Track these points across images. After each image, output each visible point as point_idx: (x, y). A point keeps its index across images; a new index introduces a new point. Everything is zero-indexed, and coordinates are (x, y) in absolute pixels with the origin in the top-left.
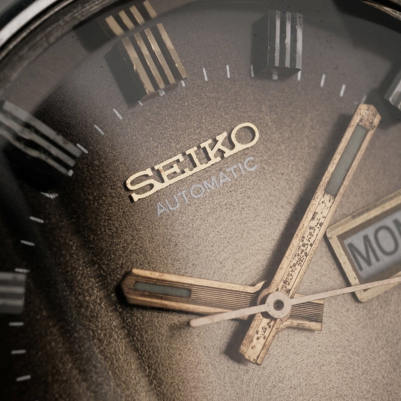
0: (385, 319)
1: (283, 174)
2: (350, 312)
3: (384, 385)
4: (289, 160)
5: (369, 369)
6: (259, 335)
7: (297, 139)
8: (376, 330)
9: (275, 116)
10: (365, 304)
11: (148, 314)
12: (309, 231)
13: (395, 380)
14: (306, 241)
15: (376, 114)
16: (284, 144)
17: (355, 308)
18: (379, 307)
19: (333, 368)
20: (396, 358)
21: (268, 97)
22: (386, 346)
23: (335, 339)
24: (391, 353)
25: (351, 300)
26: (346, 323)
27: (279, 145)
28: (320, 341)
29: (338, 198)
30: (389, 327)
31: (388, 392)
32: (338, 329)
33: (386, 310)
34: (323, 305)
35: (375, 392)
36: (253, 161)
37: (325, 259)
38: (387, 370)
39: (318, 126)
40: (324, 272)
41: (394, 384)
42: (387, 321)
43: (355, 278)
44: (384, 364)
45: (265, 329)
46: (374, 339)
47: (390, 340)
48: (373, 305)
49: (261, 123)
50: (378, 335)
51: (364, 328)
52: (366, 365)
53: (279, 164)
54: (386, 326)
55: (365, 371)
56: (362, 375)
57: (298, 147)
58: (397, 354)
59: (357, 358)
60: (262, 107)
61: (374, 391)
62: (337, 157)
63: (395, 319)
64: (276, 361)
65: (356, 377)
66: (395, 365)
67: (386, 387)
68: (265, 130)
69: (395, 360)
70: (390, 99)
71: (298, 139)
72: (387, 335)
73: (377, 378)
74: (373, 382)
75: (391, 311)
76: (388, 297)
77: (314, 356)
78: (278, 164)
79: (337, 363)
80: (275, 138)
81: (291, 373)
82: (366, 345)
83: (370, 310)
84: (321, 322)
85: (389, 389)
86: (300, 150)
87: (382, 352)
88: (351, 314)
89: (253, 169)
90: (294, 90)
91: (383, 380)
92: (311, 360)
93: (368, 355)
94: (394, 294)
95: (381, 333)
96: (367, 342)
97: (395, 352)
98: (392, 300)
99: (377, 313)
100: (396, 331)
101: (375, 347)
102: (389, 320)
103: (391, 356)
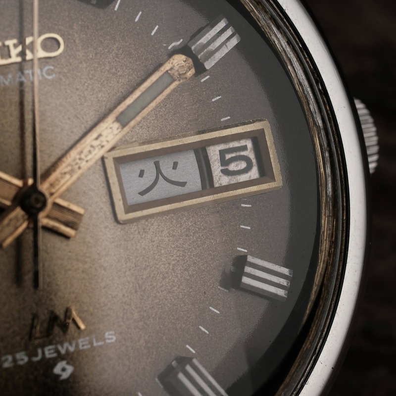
0: (139, 244)
1: (77, 89)
2: (108, 229)
3: (122, 303)
4: (86, 79)
5: (112, 285)
7: (99, 62)
8: (128, 252)
9: (84, 36)
10: (127, 227)
12: (89, 148)
13: (133, 301)
14: (83, 156)
15: (192, 68)
16: (86, 63)
17: (113, 227)
18: (137, 232)
20: (140, 282)
21: (83, 17)
22: (134, 269)
24: (136, 276)
25: (111, 219)
26: (101, 238)
27: (81, 63)
28: (72, 247)
29: (127, 129)
30: (141, 252)
31: (124, 309)
33: (143, 236)
34: (82, 215)
35: (111, 307)
36: (52, 71)
37: (97, 176)
38: (129, 291)
39: (123, 56)
40: (93, 187)
41: (132, 305)
42: (141, 247)
43: (120, 200)
44: (127, 284)
46: (124, 259)
47: (139, 264)
48: (131, 228)
49: (69, 39)
50: (129, 256)
51: (117, 247)
52: (110, 280)
53: (77, 80)
54: (138, 250)
57: (99, 69)
58: (142, 279)
60: (75, 24)
62: (137, 93)
63: (149, 247)
66: (138, 287)
67: (124, 305)
68: (71, 46)
69: (138, 284)
70: (193, 48)
71: (101, 63)
72: (137, 259)
73: (117, 295)
74: (112, 297)
75: (147, 238)
77: (64, 260)
78: (75, 79)
80: (79, 56)
82: (115, 263)
83: (127, 232)
84: (77, 230)
85: (127, 307)
86: (100, 72)
87: (128, 273)
88: (108, 232)
89: (50, 77)
90: (109, 18)
91: (123, 298)
92: (60, 262)
93: (114, 273)
94: (154, 224)
95: (132, 256)
96: (117, 261)
97: (141, 277)
98: (151, 229)
99: (133, 237)
100: (147, 257)
101: (124, 266)
102: (143, 246)
103: (136, 279)
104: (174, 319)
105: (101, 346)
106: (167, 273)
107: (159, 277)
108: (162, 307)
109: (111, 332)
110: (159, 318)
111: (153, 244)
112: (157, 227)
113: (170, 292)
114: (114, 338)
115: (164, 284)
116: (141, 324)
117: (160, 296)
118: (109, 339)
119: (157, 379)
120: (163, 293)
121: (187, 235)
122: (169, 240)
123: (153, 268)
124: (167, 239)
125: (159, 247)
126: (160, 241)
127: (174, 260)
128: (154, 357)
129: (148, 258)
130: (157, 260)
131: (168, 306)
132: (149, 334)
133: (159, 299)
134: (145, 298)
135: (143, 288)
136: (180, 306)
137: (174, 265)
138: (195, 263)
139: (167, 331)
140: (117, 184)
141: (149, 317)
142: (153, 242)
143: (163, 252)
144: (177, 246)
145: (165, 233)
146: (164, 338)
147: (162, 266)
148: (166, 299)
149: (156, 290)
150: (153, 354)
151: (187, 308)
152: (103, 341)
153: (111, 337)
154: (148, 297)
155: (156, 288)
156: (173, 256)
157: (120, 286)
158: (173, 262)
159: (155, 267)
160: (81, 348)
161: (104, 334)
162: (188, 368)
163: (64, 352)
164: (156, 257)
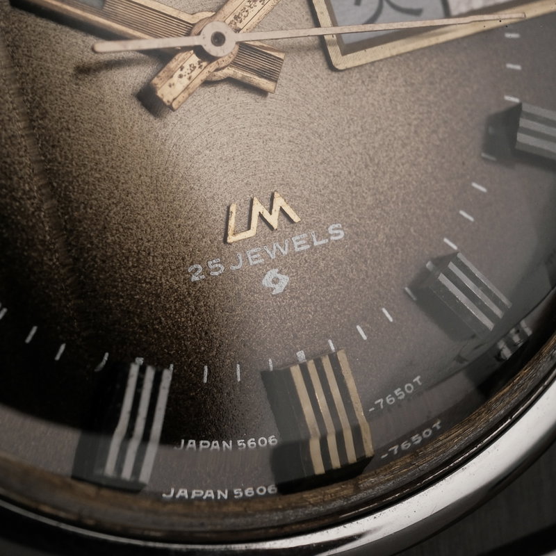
0: (365, 99)
2: (319, 79)
3: (348, 183)
5: (332, 159)
6: (183, 73)
8: (351, 110)
10: (345, 76)
11: (42, 22)
13: (364, 180)
17: (326, 76)
18: (360, 81)
19: (283, 147)
20: (371, 153)
22: (360, 135)
23: (292, 110)
24: (365, 144)
25: (323, 64)
26: (311, 93)
28: (271, 108)
30: (369, 109)
31: (352, 192)
32: (298, 98)
33: (369, 88)
34: (283, 60)
35: (334, 189)
37: (297, 5)
38: (356, 166)
40: (292, 21)
41: (363, 185)
42: (367, 103)
44: (353, 156)
45: (193, 68)
46: (346, 121)
47: (368, 127)
48: (352, 77)
50: (352, 117)
51: (334, 104)
52: (329, 152)
54: (365, 108)
55: (326, 159)
56: (321, 164)
58: (374, 147)
59: (318, 140)
61: (333, 187)
63: (378, 101)
64: (207, 121)
65: (312, 164)
66: (368, 160)
67: (351, 186)
69: (369, 155)
72: (365, 120)
73: (340, 172)
74: (334, 176)
75: (376, 90)
76: (374, 72)
77: (260, 126)
79: (290, 141)
81: (225, 140)
82: (334, 127)
83: (347, 83)
84: (276, 82)
85: (355, 189)
87: (352, 140)
88: (320, 83)
91: (349, 176)
92: (255, 130)
93: (334, 141)
94: (384, 69)
95: (357, 116)
96: (336, 124)
97: (372, 145)
98: (379, 77)
99: (356, 90)
101: (346, 131)
102: (370, 102)
103: (365, 148)
104: (423, 203)
105: (324, 245)
106: (408, 138)
107: (397, 143)
108: (405, 186)
109: (336, 226)
110: (402, 203)
111: (385, 97)
112: (388, 73)
113: (414, 165)
114: (342, 233)
115: (405, 154)
116: (378, 211)
117: (401, 171)
118: (336, 235)
119: (407, 289)
120: (405, 166)
121: (431, 83)
122: (406, 91)
123: (388, 132)
124: (403, 90)
125: (393, 102)
126: (394, 93)
127: (415, 119)
128: (399, 257)
129: (379, 117)
130: (392, 120)
131: (413, 185)
132: (389, 226)
133: (400, 176)
134: (380, 174)
135: (376, 161)
136: (431, 183)
137: (417, 126)
138: (445, 122)
139: (415, 220)
140: (326, 13)
141: (389, 202)
142: (385, 94)
143: (399, 108)
144: (418, 99)
145: (400, 81)
146: (412, 230)
147: (400, 128)
149: (395, 162)
150: (398, 254)
151: (441, 186)
152: (327, 238)
153: (337, 233)
154: (384, 173)
155: (394, 160)
156: (413, 113)
157: (344, 160)
158: (415, 122)
159: (390, 131)
160: (297, 249)
161: (327, 228)
162: (452, 266)
163: (273, 256)
164: (391, 116)
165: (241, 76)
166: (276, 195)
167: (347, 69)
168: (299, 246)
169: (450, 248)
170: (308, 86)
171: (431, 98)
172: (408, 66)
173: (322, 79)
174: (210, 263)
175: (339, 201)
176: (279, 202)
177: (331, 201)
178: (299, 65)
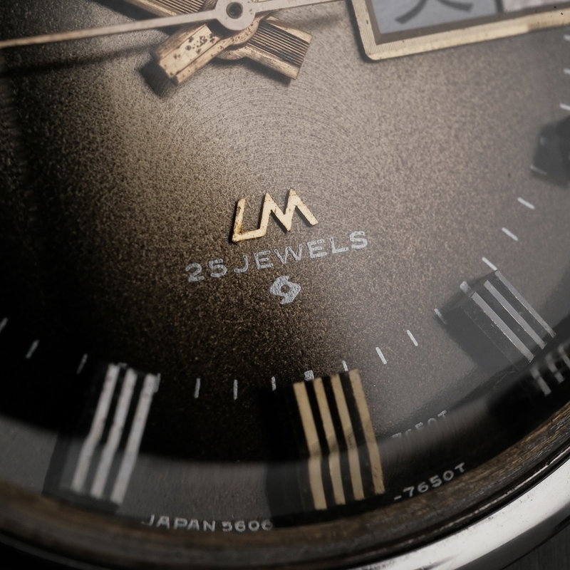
0: (400, 95)
2: (349, 70)
3: (376, 186)
5: (358, 158)
6: (191, 44)
8: (383, 106)
10: (379, 68)
13: (394, 184)
17: (357, 67)
18: (396, 76)
19: (303, 140)
20: (404, 155)
22: (392, 134)
23: (316, 101)
24: (398, 145)
25: (355, 53)
26: (339, 84)
28: (292, 96)
30: (404, 107)
31: (379, 197)
32: (324, 88)
33: (406, 83)
34: (308, 44)
35: (359, 192)
38: (386, 168)
41: (392, 190)
42: (403, 99)
43: (367, 23)
44: (383, 157)
45: (203, 41)
46: (377, 118)
47: (402, 126)
48: (387, 70)
50: (384, 114)
51: (365, 98)
52: (355, 150)
54: (399, 105)
55: (352, 158)
56: (346, 162)
58: (408, 150)
59: (344, 137)
61: (358, 190)
63: (416, 99)
64: (219, 105)
65: (336, 162)
66: (400, 163)
67: (379, 190)
69: (401, 158)
73: (367, 174)
74: (360, 178)
75: (413, 86)
76: (412, 66)
77: (279, 115)
79: (312, 135)
81: (237, 127)
82: (362, 124)
83: (380, 76)
84: (299, 67)
85: (384, 194)
87: (383, 140)
88: (350, 73)
91: (377, 180)
92: (272, 119)
93: (362, 138)
94: (423, 64)
95: (390, 114)
96: (366, 120)
97: (405, 146)
98: (418, 72)
99: (390, 84)
100: (414, 116)
101: (376, 129)
102: (407, 99)
103: (398, 150)
104: (460, 215)
105: (344, 254)
106: (447, 142)
107: (435, 147)
108: (440, 196)
109: (359, 233)
110: (436, 213)
111: (423, 95)
112: (428, 68)
113: (453, 172)
114: (365, 242)
115: (443, 159)
116: (408, 221)
117: (437, 178)
118: (358, 243)
119: (436, 310)
120: (442, 173)
121: (477, 84)
122: (448, 90)
123: (424, 133)
124: (444, 88)
125: (433, 102)
126: (433, 92)
127: (457, 122)
128: (430, 274)
129: (416, 117)
130: (429, 121)
131: (450, 195)
132: (420, 238)
133: (436, 183)
134: (413, 180)
135: (409, 165)
136: (470, 194)
137: (458, 130)
138: (491, 128)
139: (450, 234)
141: (421, 211)
142: (423, 91)
143: (439, 108)
144: (461, 100)
145: (442, 79)
146: (446, 245)
147: (439, 131)
148: (447, 184)
149: (431, 168)
150: (428, 270)
151: (482, 198)
152: (348, 246)
153: (359, 241)
154: (418, 179)
155: (429, 166)
156: (455, 115)
157: (371, 160)
158: (456, 126)
159: (427, 133)
160: (312, 256)
161: (349, 235)
162: (488, 285)
163: (284, 262)
164: (428, 117)
165: (259, 57)
166: (292, 192)
167: (382, 61)
168: (315, 252)
169: (489, 267)
170: (337, 76)
171: (476, 100)
172: (451, 63)
173: (353, 70)
174: (211, 263)
175: (364, 205)
176: (295, 201)
177: (355, 205)
178: (327, 52)
